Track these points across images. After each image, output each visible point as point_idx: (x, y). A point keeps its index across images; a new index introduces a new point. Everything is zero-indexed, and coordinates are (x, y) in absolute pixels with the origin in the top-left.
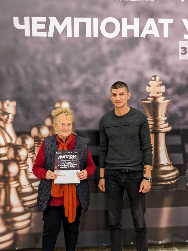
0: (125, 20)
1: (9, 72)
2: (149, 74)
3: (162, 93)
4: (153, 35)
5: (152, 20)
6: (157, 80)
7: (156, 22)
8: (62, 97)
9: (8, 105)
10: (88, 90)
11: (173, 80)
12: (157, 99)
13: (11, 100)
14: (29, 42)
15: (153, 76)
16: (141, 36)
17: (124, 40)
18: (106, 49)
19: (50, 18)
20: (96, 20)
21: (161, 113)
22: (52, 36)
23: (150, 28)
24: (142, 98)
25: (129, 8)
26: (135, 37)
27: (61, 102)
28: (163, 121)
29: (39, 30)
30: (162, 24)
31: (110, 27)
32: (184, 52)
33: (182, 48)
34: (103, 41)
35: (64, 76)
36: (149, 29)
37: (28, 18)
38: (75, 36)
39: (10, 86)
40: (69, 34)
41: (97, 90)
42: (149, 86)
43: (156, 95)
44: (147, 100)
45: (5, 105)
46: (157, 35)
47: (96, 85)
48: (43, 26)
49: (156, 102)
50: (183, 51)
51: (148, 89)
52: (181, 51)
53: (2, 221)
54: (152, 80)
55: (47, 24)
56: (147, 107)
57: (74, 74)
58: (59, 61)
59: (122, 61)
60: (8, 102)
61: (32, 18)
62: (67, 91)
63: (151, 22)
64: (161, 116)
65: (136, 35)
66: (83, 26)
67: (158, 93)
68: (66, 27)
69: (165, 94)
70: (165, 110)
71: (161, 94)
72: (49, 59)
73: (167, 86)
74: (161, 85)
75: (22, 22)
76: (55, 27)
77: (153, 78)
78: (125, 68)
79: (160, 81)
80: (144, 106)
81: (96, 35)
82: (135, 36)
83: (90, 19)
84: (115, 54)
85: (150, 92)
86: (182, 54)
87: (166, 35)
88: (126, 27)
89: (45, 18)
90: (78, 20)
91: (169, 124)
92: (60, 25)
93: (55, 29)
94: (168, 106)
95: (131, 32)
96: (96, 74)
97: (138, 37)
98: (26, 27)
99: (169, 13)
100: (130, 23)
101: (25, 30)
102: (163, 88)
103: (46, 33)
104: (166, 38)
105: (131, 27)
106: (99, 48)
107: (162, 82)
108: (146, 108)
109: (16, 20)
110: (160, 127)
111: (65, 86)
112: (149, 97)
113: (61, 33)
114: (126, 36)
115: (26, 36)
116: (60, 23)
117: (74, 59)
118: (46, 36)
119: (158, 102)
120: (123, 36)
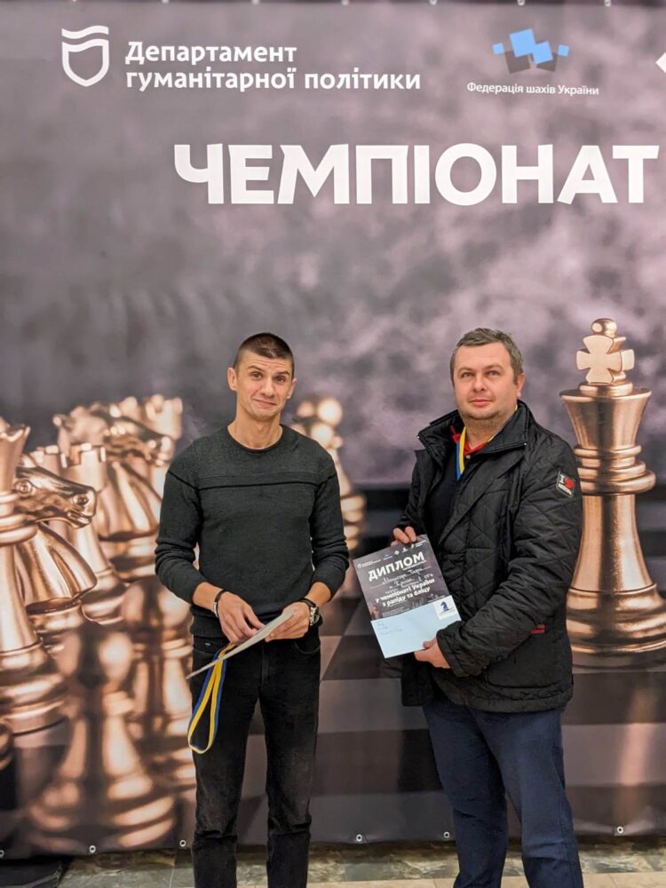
0: (509, 152)
1: (160, 311)
2: (585, 314)
3: (626, 372)
4: (597, 196)
5: (595, 149)
6: (608, 332)
7: (607, 155)
8: (321, 386)
9: (159, 411)
10: (400, 364)
11: (658, 332)
12: (609, 390)
13: (168, 396)
14: (222, 221)
15: (597, 321)
16: (560, 199)
17: (508, 213)
18: (452, 241)
19: (282, 147)
20: (422, 152)
21: (624, 431)
22: (292, 202)
23: (588, 175)
24: (564, 388)
25: (523, 114)
26: (540, 201)
27: (315, 400)
28: (628, 459)
29: (252, 185)
30: (624, 164)
31: (466, 174)
34: (443, 217)
35: (324, 322)
36: (584, 178)
37: (220, 146)
38: (360, 201)
39: (163, 353)
40: (341, 196)
41: (424, 364)
42: (586, 350)
43: (606, 379)
44: (577, 393)
45: (150, 410)
46: (609, 197)
47: (421, 349)
48: (262, 174)
49: (605, 399)
51: (582, 360)
53: (141, 761)
54: (595, 333)
55: (275, 165)
56: (577, 415)
57: (356, 315)
58: (309, 277)
59: (500, 275)
60: (157, 400)
61: (232, 148)
62: (335, 368)
63: (589, 155)
64: (623, 443)
65: (545, 196)
66: (382, 171)
67: (613, 372)
68: (331, 175)
69: (633, 376)
70: (636, 424)
71: (623, 376)
72: (281, 270)
73: (641, 351)
74: (623, 346)
75: (199, 160)
76: (299, 175)
77: (597, 328)
78: (509, 297)
79: (618, 334)
80: (569, 413)
81: (423, 197)
82: (542, 200)
83: (404, 149)
84: (480, 255)
85: (589, 369)
87: (636, 194)
88: (513, 172)
89: (269, 147)
90: (367, 154)
91: (647, 467)
92: (315, 169)
93: (300, 180)
94: (644, 411)
95: (528, 186)
96: (419, 317)
97: (552, 202)
98: (211, 175)
99: (643, 130)
100: (526, 159)
101: (209, 184)
102: (628, 358)
103: (271, 193)
104: (637, 205)
105: (527, 173)
106: (432, 238)
107: (623, 339)
108: (577, 419)
109: (182, 153)
110: (619, 476)
111: (329, 350)
112: (585, 383)
113: (317, 191)
114: (514, 201)
115: (211, 201)
116: (315, 163)
117: (356, 271)
118: (272, 202)
119: (615, 400)
120: (504, 201)
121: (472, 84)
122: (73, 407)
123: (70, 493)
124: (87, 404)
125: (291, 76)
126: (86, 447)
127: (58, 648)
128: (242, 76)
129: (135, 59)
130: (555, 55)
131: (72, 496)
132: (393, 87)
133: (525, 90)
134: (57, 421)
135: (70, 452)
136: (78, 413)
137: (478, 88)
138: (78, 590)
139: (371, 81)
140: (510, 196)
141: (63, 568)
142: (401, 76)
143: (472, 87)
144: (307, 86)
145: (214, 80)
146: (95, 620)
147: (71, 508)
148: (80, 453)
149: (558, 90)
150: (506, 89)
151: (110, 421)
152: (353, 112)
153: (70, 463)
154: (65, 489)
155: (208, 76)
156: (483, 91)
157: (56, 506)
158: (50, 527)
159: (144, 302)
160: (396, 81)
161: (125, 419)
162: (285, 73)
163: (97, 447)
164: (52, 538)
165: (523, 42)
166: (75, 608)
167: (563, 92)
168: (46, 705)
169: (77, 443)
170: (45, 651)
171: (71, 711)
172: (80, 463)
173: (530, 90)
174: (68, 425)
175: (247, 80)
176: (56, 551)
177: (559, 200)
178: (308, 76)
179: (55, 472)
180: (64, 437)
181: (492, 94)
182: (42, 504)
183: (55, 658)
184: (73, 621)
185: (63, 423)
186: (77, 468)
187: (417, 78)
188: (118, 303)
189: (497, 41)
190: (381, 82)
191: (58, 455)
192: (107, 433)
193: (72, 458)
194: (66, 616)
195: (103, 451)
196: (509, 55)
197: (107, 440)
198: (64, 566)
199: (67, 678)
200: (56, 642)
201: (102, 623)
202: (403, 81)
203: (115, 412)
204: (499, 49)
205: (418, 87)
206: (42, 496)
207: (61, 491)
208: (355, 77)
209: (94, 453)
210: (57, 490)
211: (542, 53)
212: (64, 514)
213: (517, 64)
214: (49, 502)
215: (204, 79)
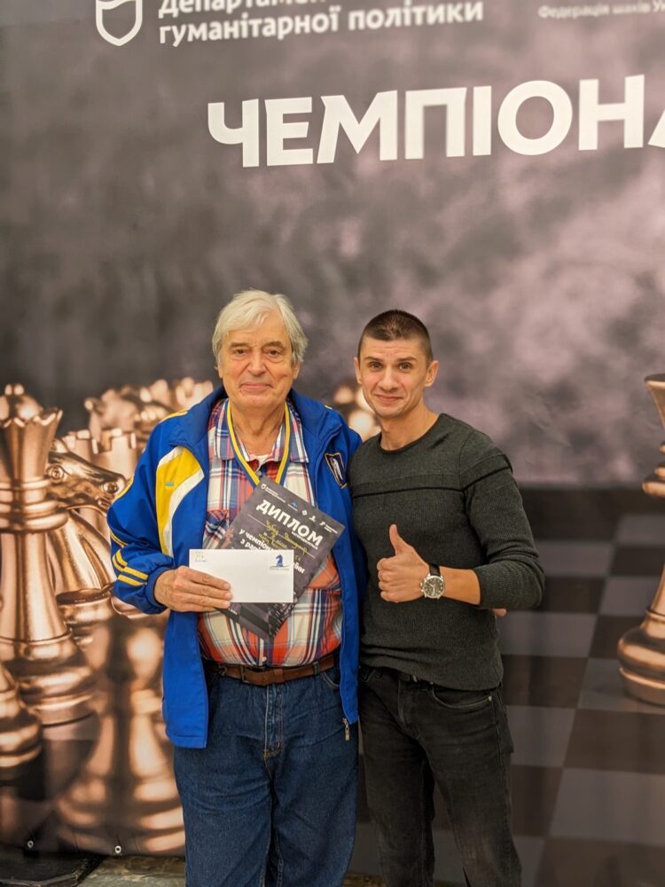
0: (589, 88)
1: (192, 286)
9: (190, 394)
10: (450, 343)
13: (199, 379)
14: (256, 186)
17: (588, 157)
18: (516, 197)
19: (322, 98)
20: (483, 94)
22: (332, 161)
24: (651, 373)
25: (608, 41)
26: (626, 146)
27: (353, 386)
29: (290, 144)
31: (535, 117)
34: (507, 168)
35: (365, 296)
37: (256, 102)
38: (409, 156)
40: (388, 152)
41: (478, 343)
45: (180, 394)
48: (301, 130)
53: (168, 764)
55: (315, 119)
57: (402, 286)
58: (351, 245)
59: (575, 237)
60: (188, 383)
61: (268, 102)
65: (633, 139)
66: (435, 119)
68: (377, 126)
72: (319, 239)
75: (234, 120)
76: (341, 130)
78: (585, 263)
80: (656, 401)
81: (482, 147)
82: (628, 145)
83: (461, 92)
84: (550, 213)
88: (594, 112)
89: (309, 100)
90: (418, 100)
92: (359, 122)
93: (342, 135)
95: (612, 129)
96: (485, 284)
97: (640, 145)
98: (246, 136)
100: (610, 95)
101: (244, 145)
103: (310, 151)
105: (611, 112)
106: (492, 196)
109: (216, 111)
113: (361, 147)
114: (594, 147)
115: (245, 164)
116: (359, 115)
117: (404, 236)
118: (310, 161)
120: (582, 147)
121: (545, 8)
122: (104, 391)
123: (101, 480)
124: (117, 388)
125: (334, 17)
126: (117, 432)
127: (87, 641)
128: (281, 20)
129: (168, 11)
131: (103, 483)
132: (450, 19)
133: (611, 10)
134: (89, 405)
135: (101, 437)
136: (109, 396)
137: (552, 13)
138: (107, 581)
139: (425, 15)
140: (589, 141)
141: (93, 558)
142: (459, 7)
143: (545, 12)
144: (352, 27)
145: (250, 28)
146: (124, 614)
147: (102, 496)
148: (111, 438)
149: (653, 7)
150: (586, 11)
151: (140, 406)
152: (403, 52)
153: (101, 449)
154: (96, 476)
155: (244, 24)
156: (559, 16)
157: (86, 493)
158: (80, 515)
159: (175, 277)
160: (453, 13)
161: (156, 403)
162: (327, 13)
163: (127, 433)
164: (83, 527)
166: (104, 601)
167: (660, 8)
168: (74, 698)
169: (107, 428)
170: (74, 642)
171: (99, 706)
172: (111, 449)
173: (618, 10)
174: (100, 409)
175: (285, 25)
176: (86, 541)
177: (651, 142)
178: (353, 15)
179: (86, 458)
180: (95, 422)
181: (569, 19)
182: (73, 491)
183: (84, 650)
184: (103, 613)
185: (95, 406)
186: (108, 455)
187: (479, 7)
188: (149, 279)
190: (436, 14)
191: (89, 440)
192: (137, 418)
193: (103, 444)
194: (96, 607)
195: (133, 437)
197: (138, 425)
198: (94, 556)
199: (95, 672)
200: (86, 634)
201: (131, 617)
202: (462, 12)
203: (145, 396)
205: (480, 17)
206: (74, 483)
207: (93, 479)
208: (407, 12)
209: (124, 440)
210: (87, 477)
212: (94, 502)
214: (80, 489)
215: (240, 28)
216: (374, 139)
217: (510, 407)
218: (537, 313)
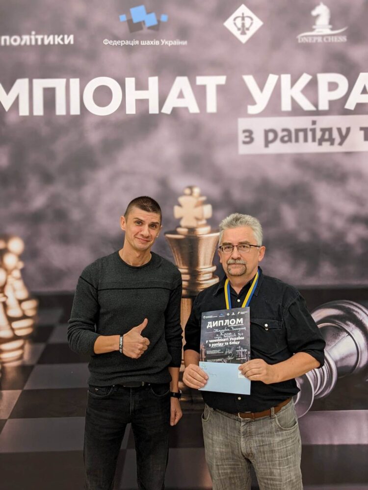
0: (130, 82)
2: (179, 182)
3: (206, 219)
4: (186, 109)
5: (185, 79)
6: (194, 194)
7: (192, 82)
8: (10, 229)
10: (61, 215)
11: (227, 194)
12: (195, 230)
15: (187, 187)
16: (163, 111)
17: (131, 118)
18: (94, 137)
20: (75, 83)
21: (205, 257)
23: (181, 95)
24: (166, 230)
25: (138, 58)
27: (6, 238)
28: (208, 274)
30: (203, 88)
31: (103, 96)
32: (248, 140)
33: (245, 131)
34: (89, 121)
35: (13, 189)
36: (178, 97)
38: (35, 114)
40: (24, 111)
41: (76, 215)
42: (180, 205)
43: (193, 224)
44: (175, 232)
46: (194, 108)
47: (75, 205)
49: (193, 236)
50: (246, 137)
51: (178, 212)
52: (242, 137)
54: (186, 195)
56: (175, 246)
57: (33, 183)
58: (4, 161)
59: (126, 158)
62: (19, 218)
63: (181, 83)
64: (204, 264)
65: (153, 109)
66: (49, 96)
67: (197, 219)
68: (17, 99)
69: (211, 222)
70: (213, 252)
71: (204, 222)
73: (217, 206)
74: (205, 203)
77: (188, 191)
78: (132, 173)
79: (201, 195)
80: (170, 245)
81: (75, 110)
82: (151, 112)
83: (63, 81)
84: (112, 146)
85: (182, 218)
86: (245, 143)
87: (212, 107)
88: (133, 95)
90: (40, 84)
92: (7, 95)
95: (142, 104)
96: (79, 184)
97: (158, 113)
99: (215, 67)
100: (141, 86)
102: (207, 210)
104: (212, 114)
105: (142, 95)
106: (81, 136)
107: (205, 198)
108: (175, 249)
110: (202, 285)
111: (15, 207)
112: (180, 226)
113: (8, 108)
114: (134, 112)
117: (33, 157)
119: (199, 237)
120: (128, 112)
121: (106, 40)
130: (159, 21)
132: (56, 43)
133: (140, 43)
137: (110, 42)
139: (43, 40)
140: (131, 109)
142: (61, 36)
143: (106, 42)
144: (3, 43)
149: (161, 42)
150: (128, 43)
152: (31, 58)
156: (114, 44)
160: (58, 40)
165: (138, 14)
167: (164, 43)
173: (143, 43)
178: (3, 38)
181: (119, 46)
187: (72, 37)
189: (121, 14)
190: (49, 40)
196: (130, 21)
204: (123, 18)
205: (72, 42)
208: (33, 38)
211: (151, 20)
213: (135, 28)
216: (16, 104)
217: (94, 249)
218: (107, 199)
